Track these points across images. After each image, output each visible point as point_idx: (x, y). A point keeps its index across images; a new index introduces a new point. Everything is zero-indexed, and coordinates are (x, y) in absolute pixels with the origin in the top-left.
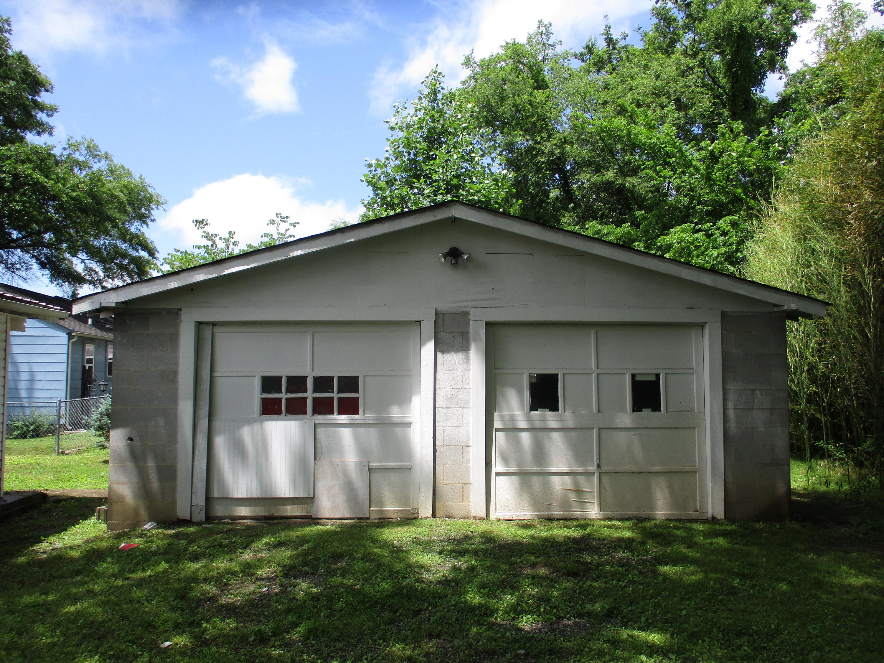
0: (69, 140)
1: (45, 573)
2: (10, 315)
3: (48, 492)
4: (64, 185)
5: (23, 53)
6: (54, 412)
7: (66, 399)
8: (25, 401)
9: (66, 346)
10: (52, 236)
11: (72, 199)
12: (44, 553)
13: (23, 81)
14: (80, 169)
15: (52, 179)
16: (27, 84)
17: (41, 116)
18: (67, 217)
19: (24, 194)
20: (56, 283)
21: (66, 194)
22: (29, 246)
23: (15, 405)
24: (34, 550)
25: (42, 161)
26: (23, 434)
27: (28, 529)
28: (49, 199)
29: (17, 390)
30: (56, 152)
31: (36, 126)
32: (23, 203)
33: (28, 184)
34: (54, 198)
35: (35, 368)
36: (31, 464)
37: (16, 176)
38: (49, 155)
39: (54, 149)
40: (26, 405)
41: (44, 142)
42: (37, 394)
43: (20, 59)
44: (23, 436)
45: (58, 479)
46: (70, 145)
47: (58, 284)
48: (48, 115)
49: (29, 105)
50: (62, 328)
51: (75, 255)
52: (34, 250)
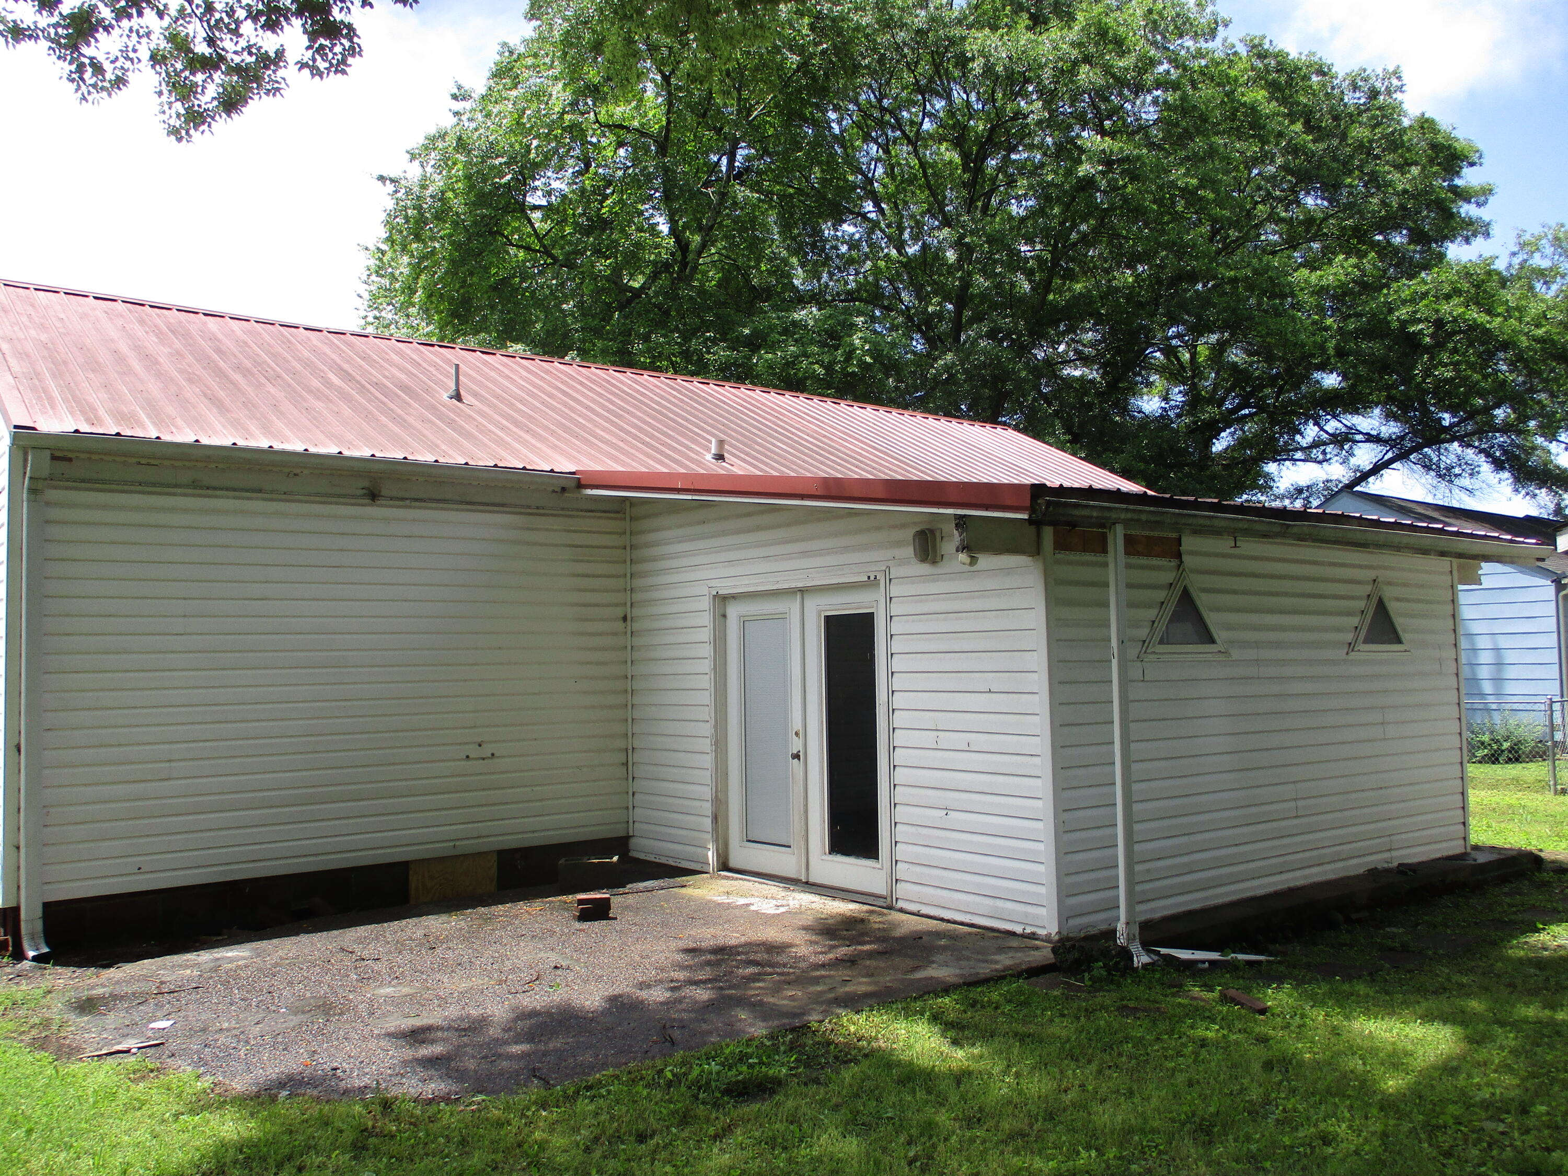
0: (1519, 236)
1: (1547, 979)
2: (1454, 560)
3: (1542, 854)
4: (1520, 320)
5: (1427, 116)
6: (1543, 719)
7: (1562, 696)
8: (1491, 699)
9: (1553, 604)
10: (1509, 410)
11: (1537, 340)
12: (1546, 949)
13: (1431, 161)
14: (1545, 283)
15: (1499, 315)
16: (1439, 164)
17: (1467, 210)
18: (1531, 373)
19: (1455, 351)
20: (1523, 492)
21: (1526, 334)
22: (1472, 434)
23: (1476, 706)
24: (1526, 943)
25: (1478, 287)
26: (1493, 755)
27: (1514, 909)
28: (1497, 349)
29: (1475, 680)
30: (1500, 265)
31: (1462, 228)
32: (1456, 364)
33: (1460, 332)
34: (1505, 346)
35: (1503, 642)
36: (1510, 806)
37: (1439, 324)
38: (1489, 273)
39: (1497, 262)
40: (1494, 707)
41: (1477, 254)
42: (1510, 688)
43: (1422, 128)
44: (1493, 759)
45: (1557, 835)
46: (1522, 246)
47: (1527, 494)
48: (1479, 205)
49: (1444, 200)
50: (1545, 572)
51: (1553, 438)
52: (1480, 440)
